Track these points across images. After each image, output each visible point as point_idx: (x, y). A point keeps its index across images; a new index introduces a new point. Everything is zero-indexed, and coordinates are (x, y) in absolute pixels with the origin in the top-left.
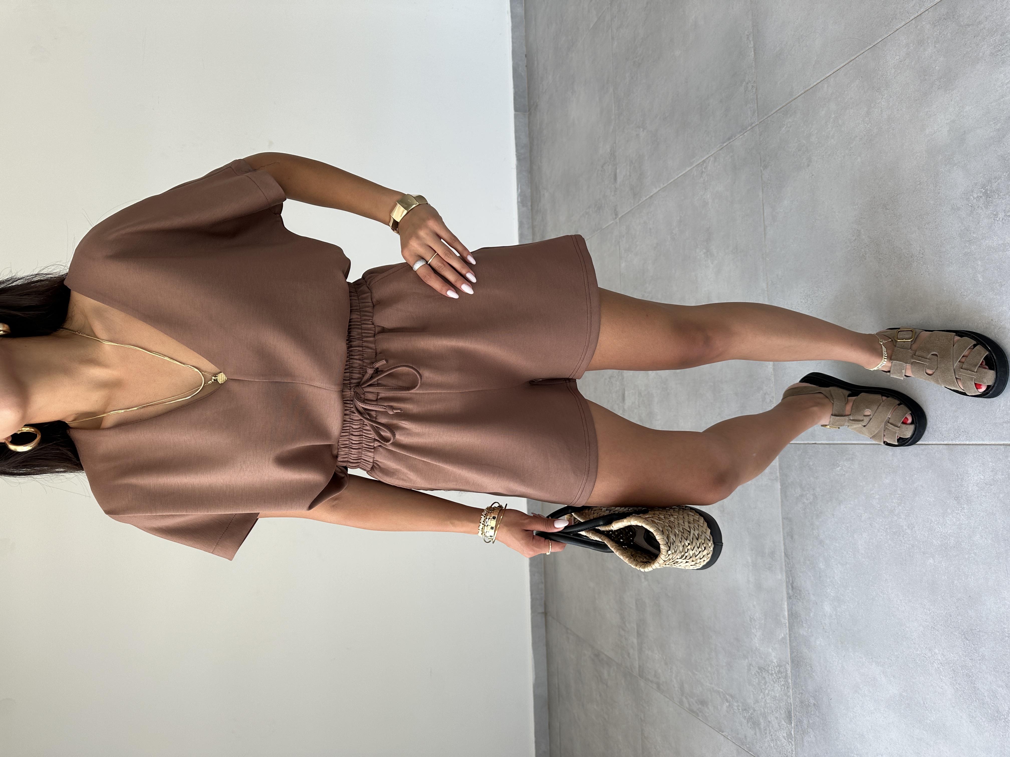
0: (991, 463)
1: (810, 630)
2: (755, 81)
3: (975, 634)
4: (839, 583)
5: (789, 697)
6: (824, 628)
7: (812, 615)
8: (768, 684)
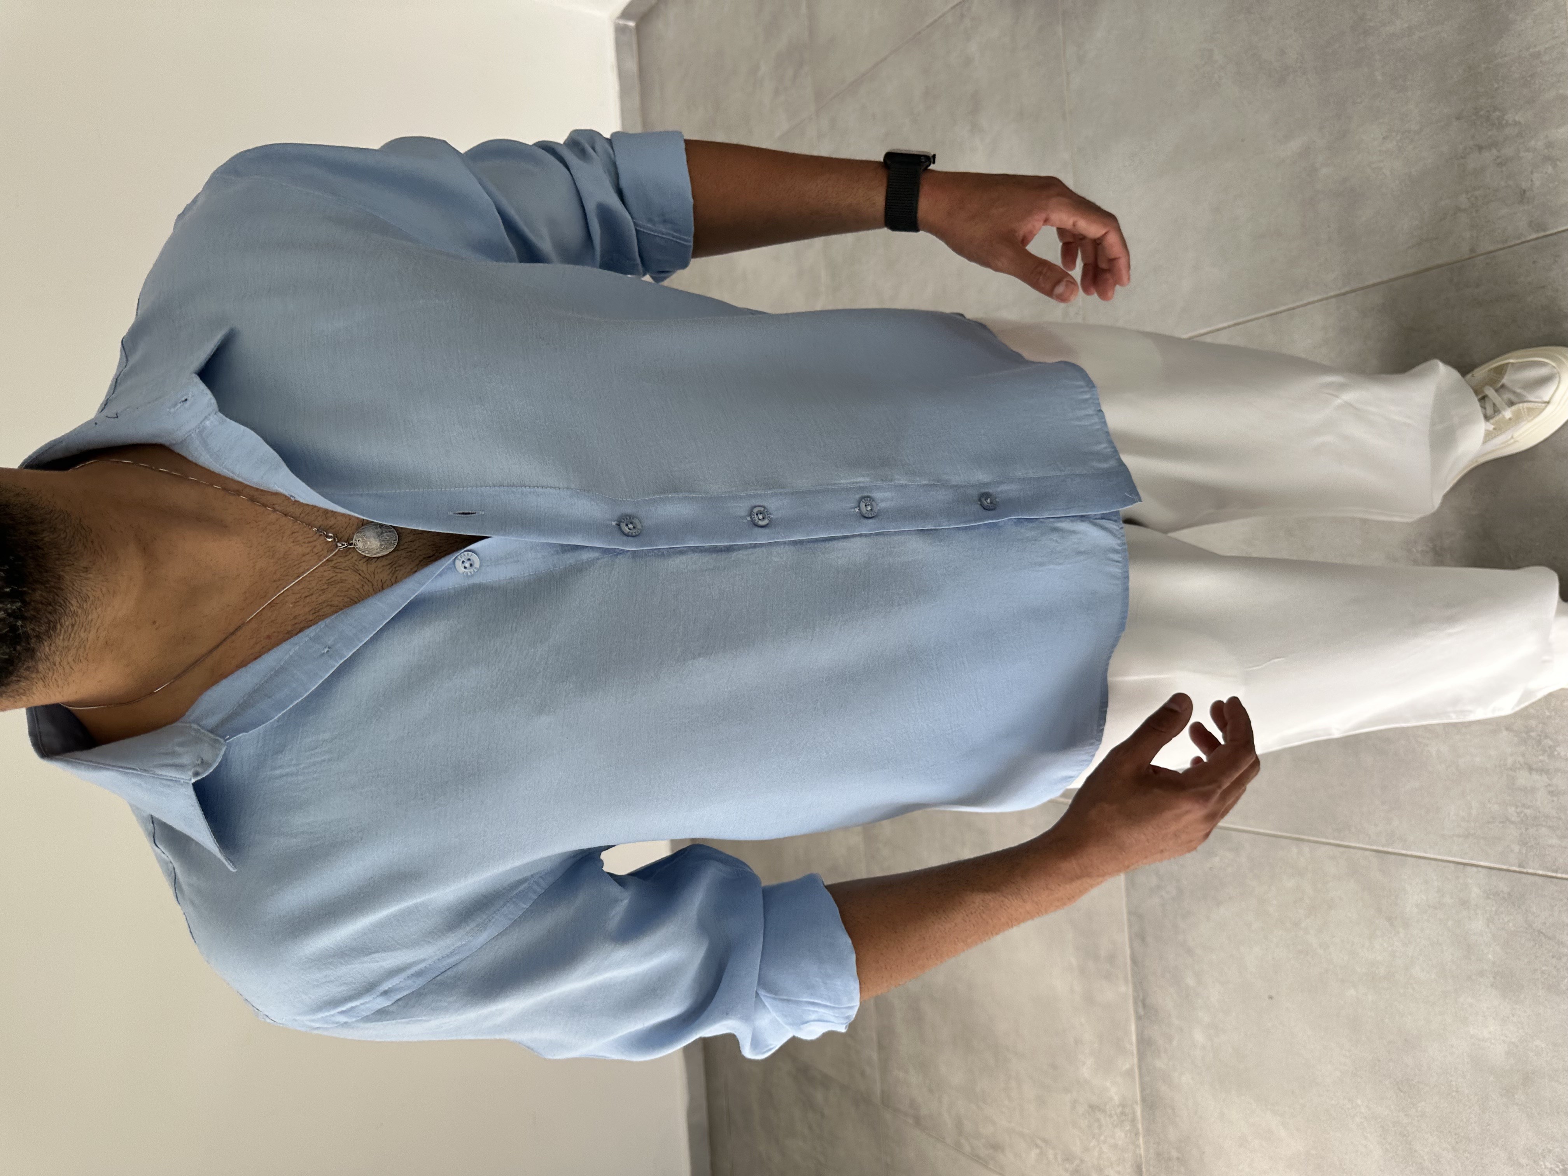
1: (1171, 1063)
4: (1217, 1006)
5: (1138, 1146)
6: (1193, 1062)
8: (1105, 1128)
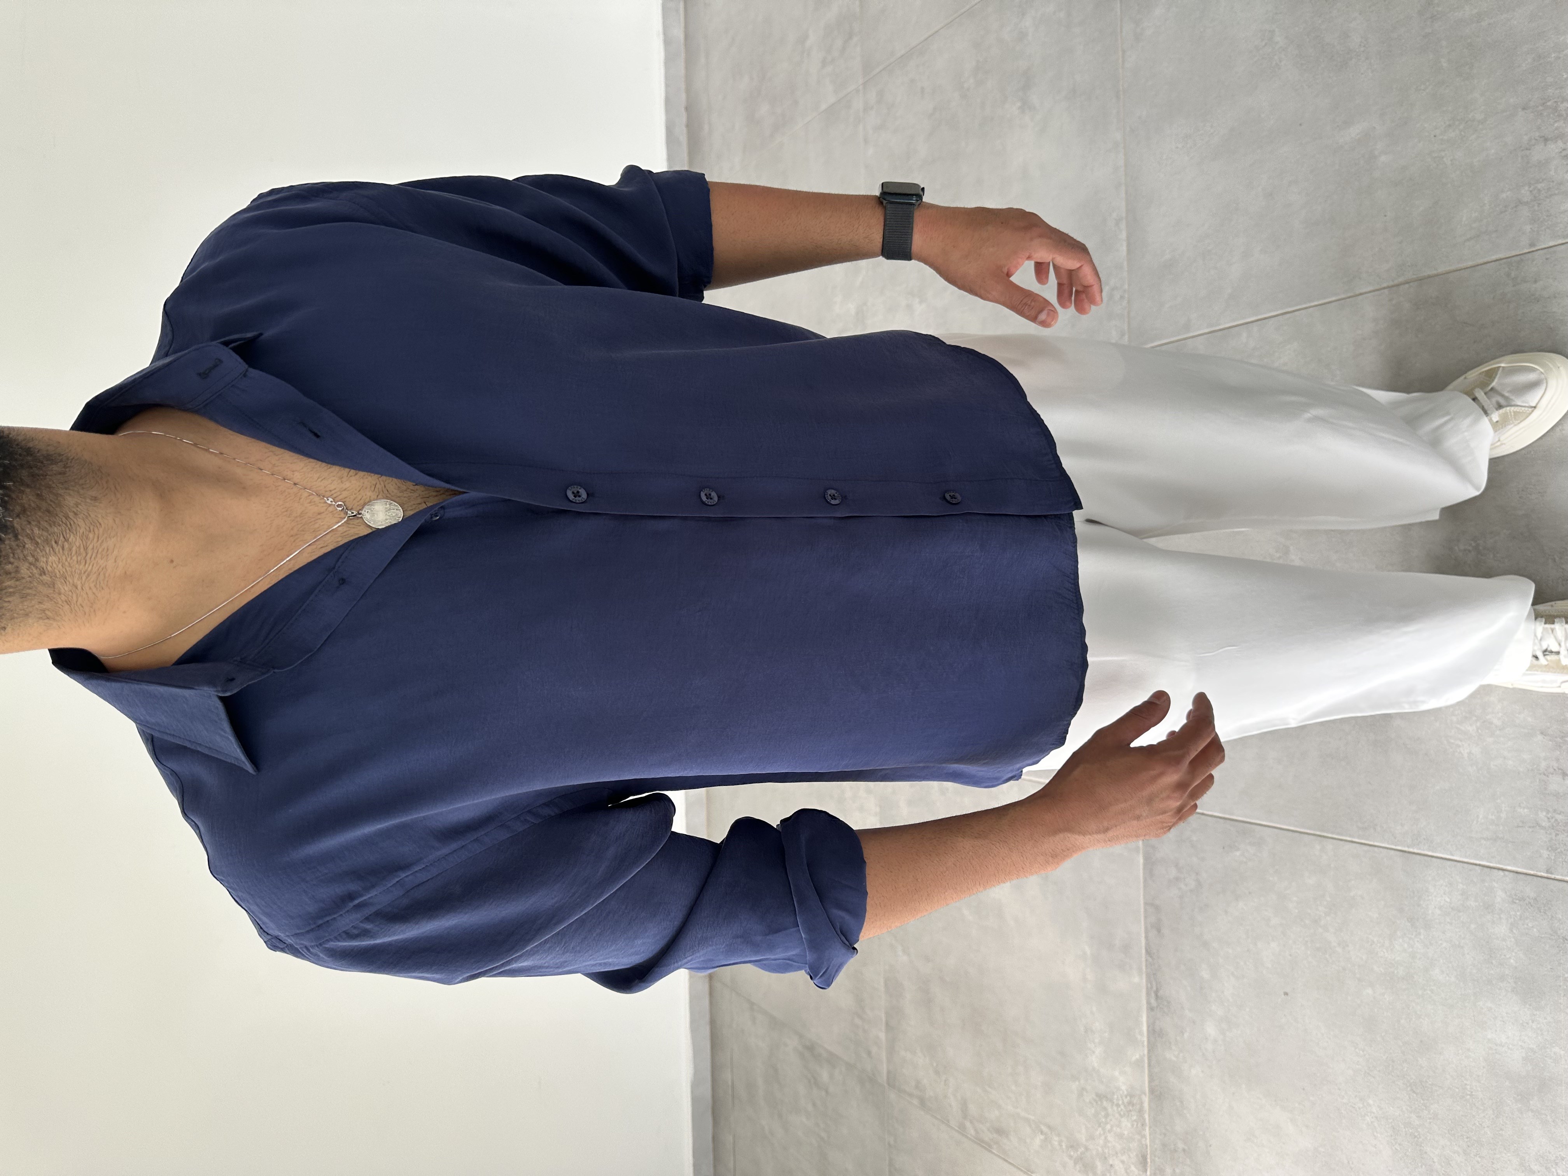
2: (1125, 291)
3: (1426, 1087)
4: (1231, 1000)
5: (1144, 1136)
6: (1203, 1055)
7: (1186, 1035)
8: (1111, 1117)
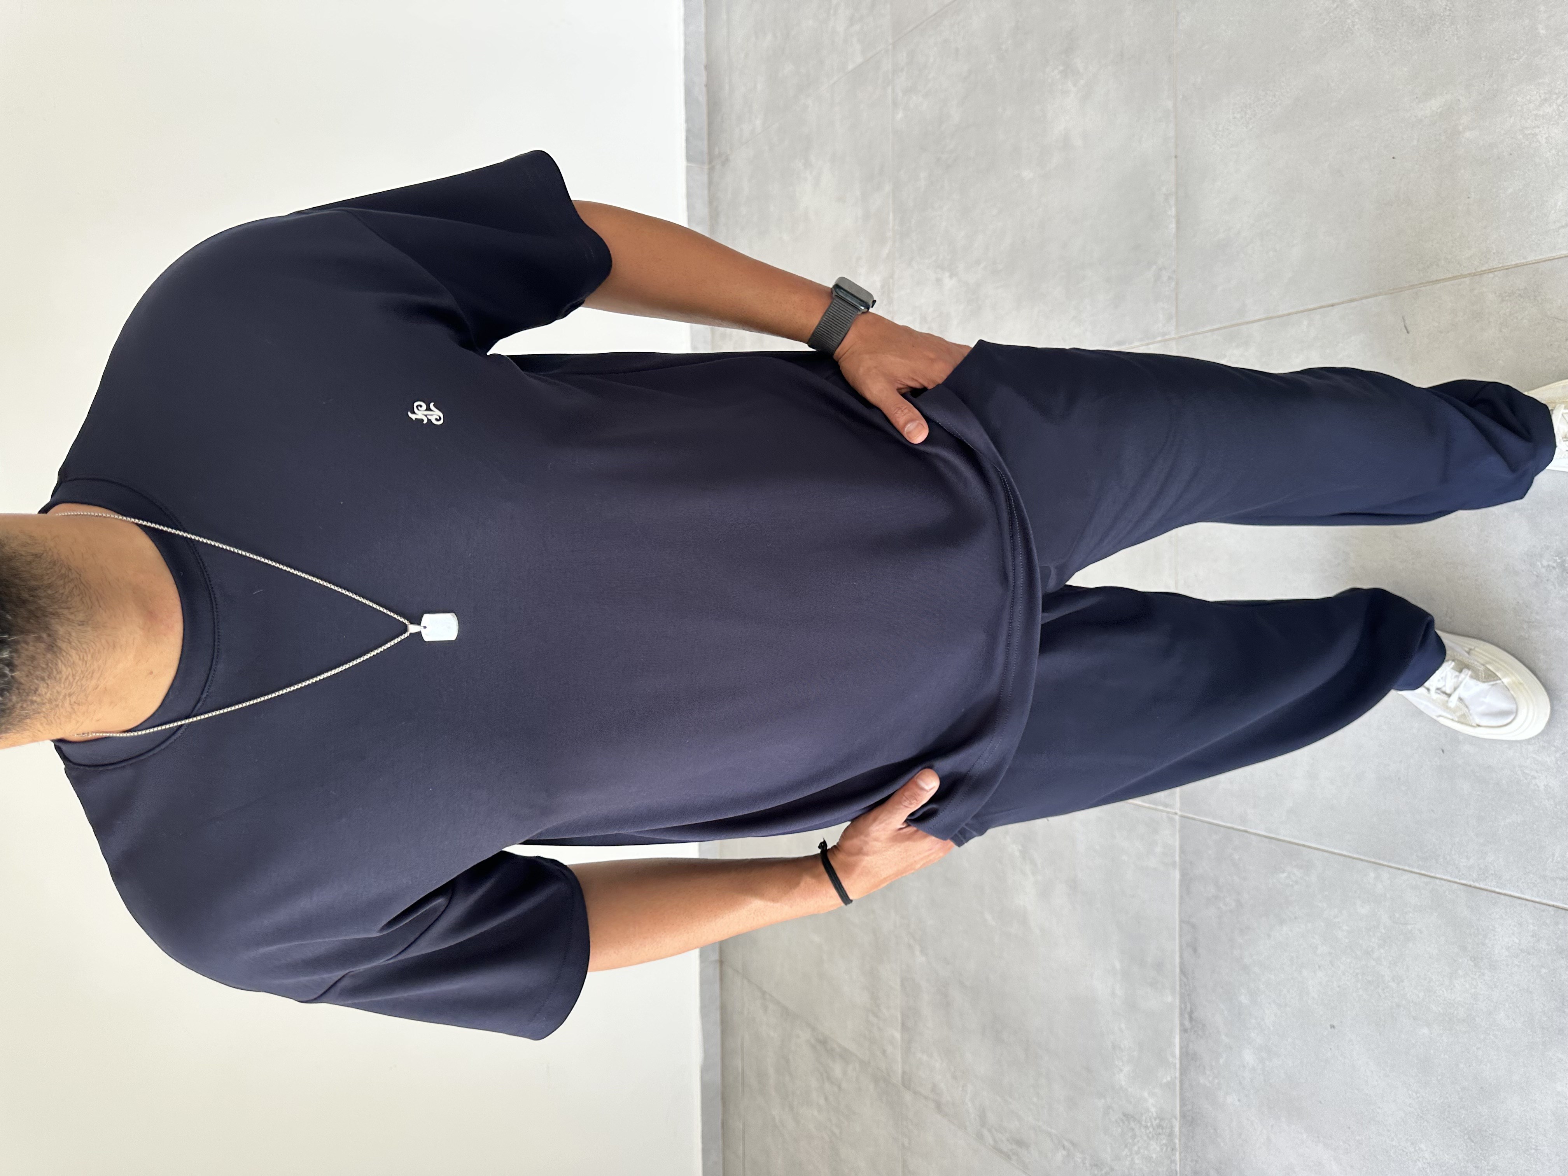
0: (1532, 926)
1: (1216, 1081)
2: (1174, 271)
3: (1485, 1136)
4: (1272, 1028)
5: (1173, 1162)
6: (1240, 1083)
7: (1221, 1061)
8: (1139, 1138)
